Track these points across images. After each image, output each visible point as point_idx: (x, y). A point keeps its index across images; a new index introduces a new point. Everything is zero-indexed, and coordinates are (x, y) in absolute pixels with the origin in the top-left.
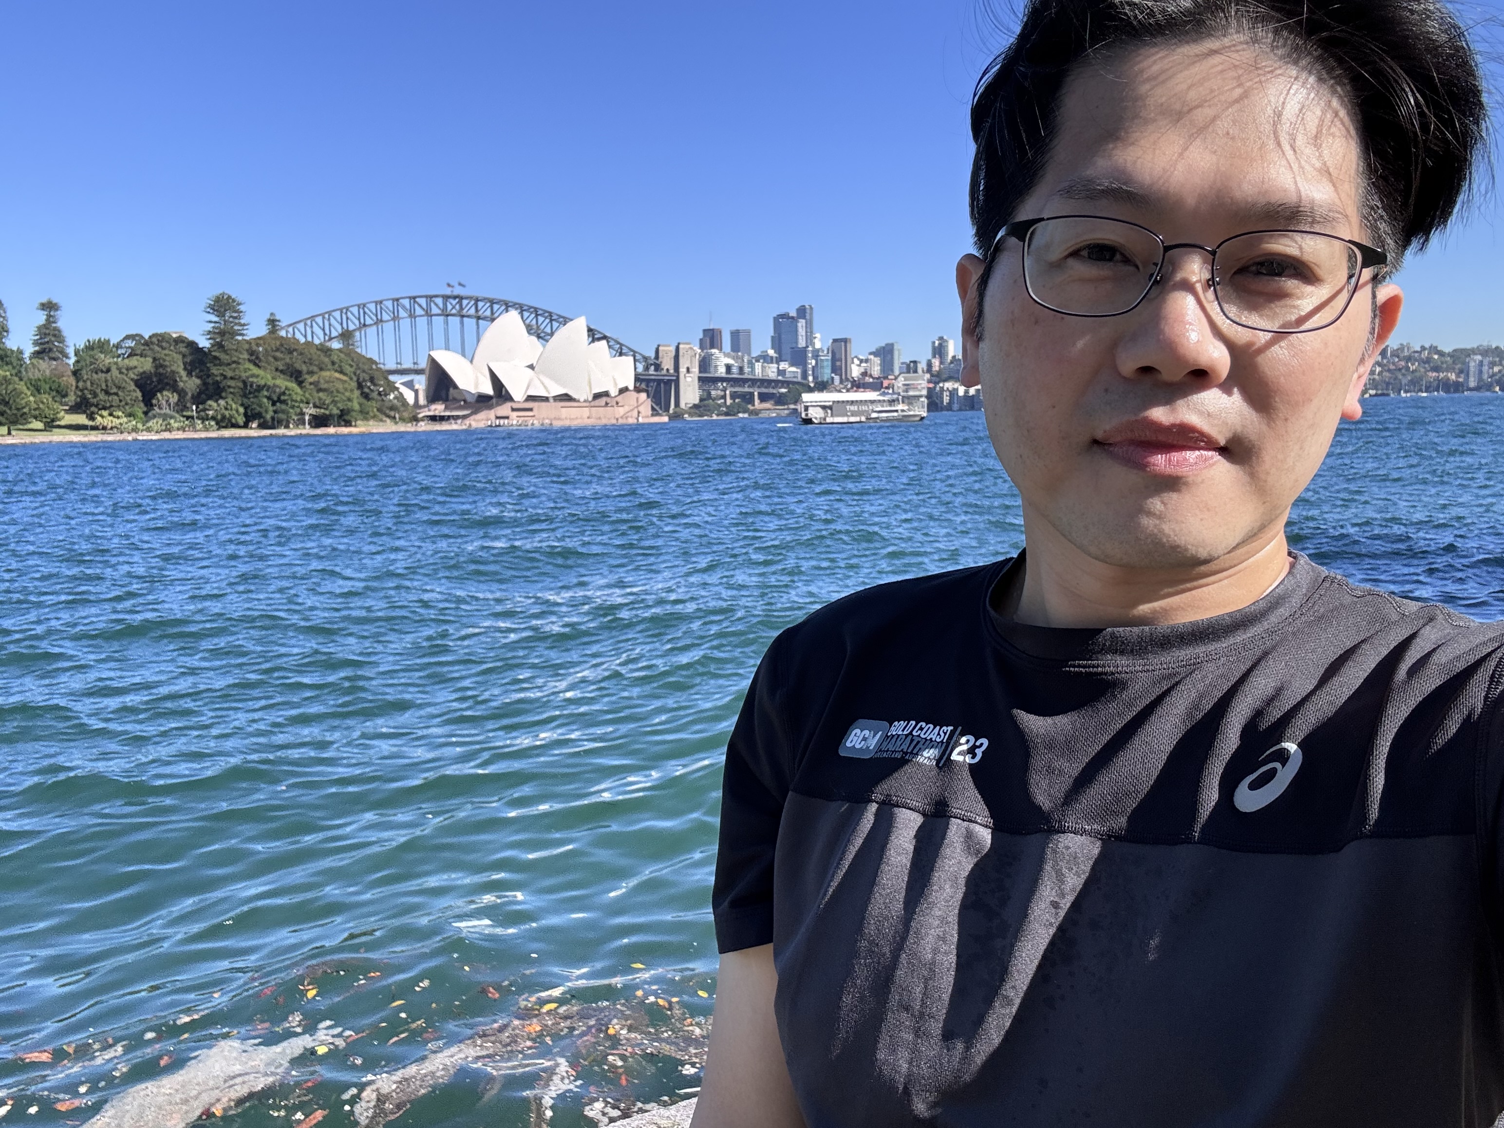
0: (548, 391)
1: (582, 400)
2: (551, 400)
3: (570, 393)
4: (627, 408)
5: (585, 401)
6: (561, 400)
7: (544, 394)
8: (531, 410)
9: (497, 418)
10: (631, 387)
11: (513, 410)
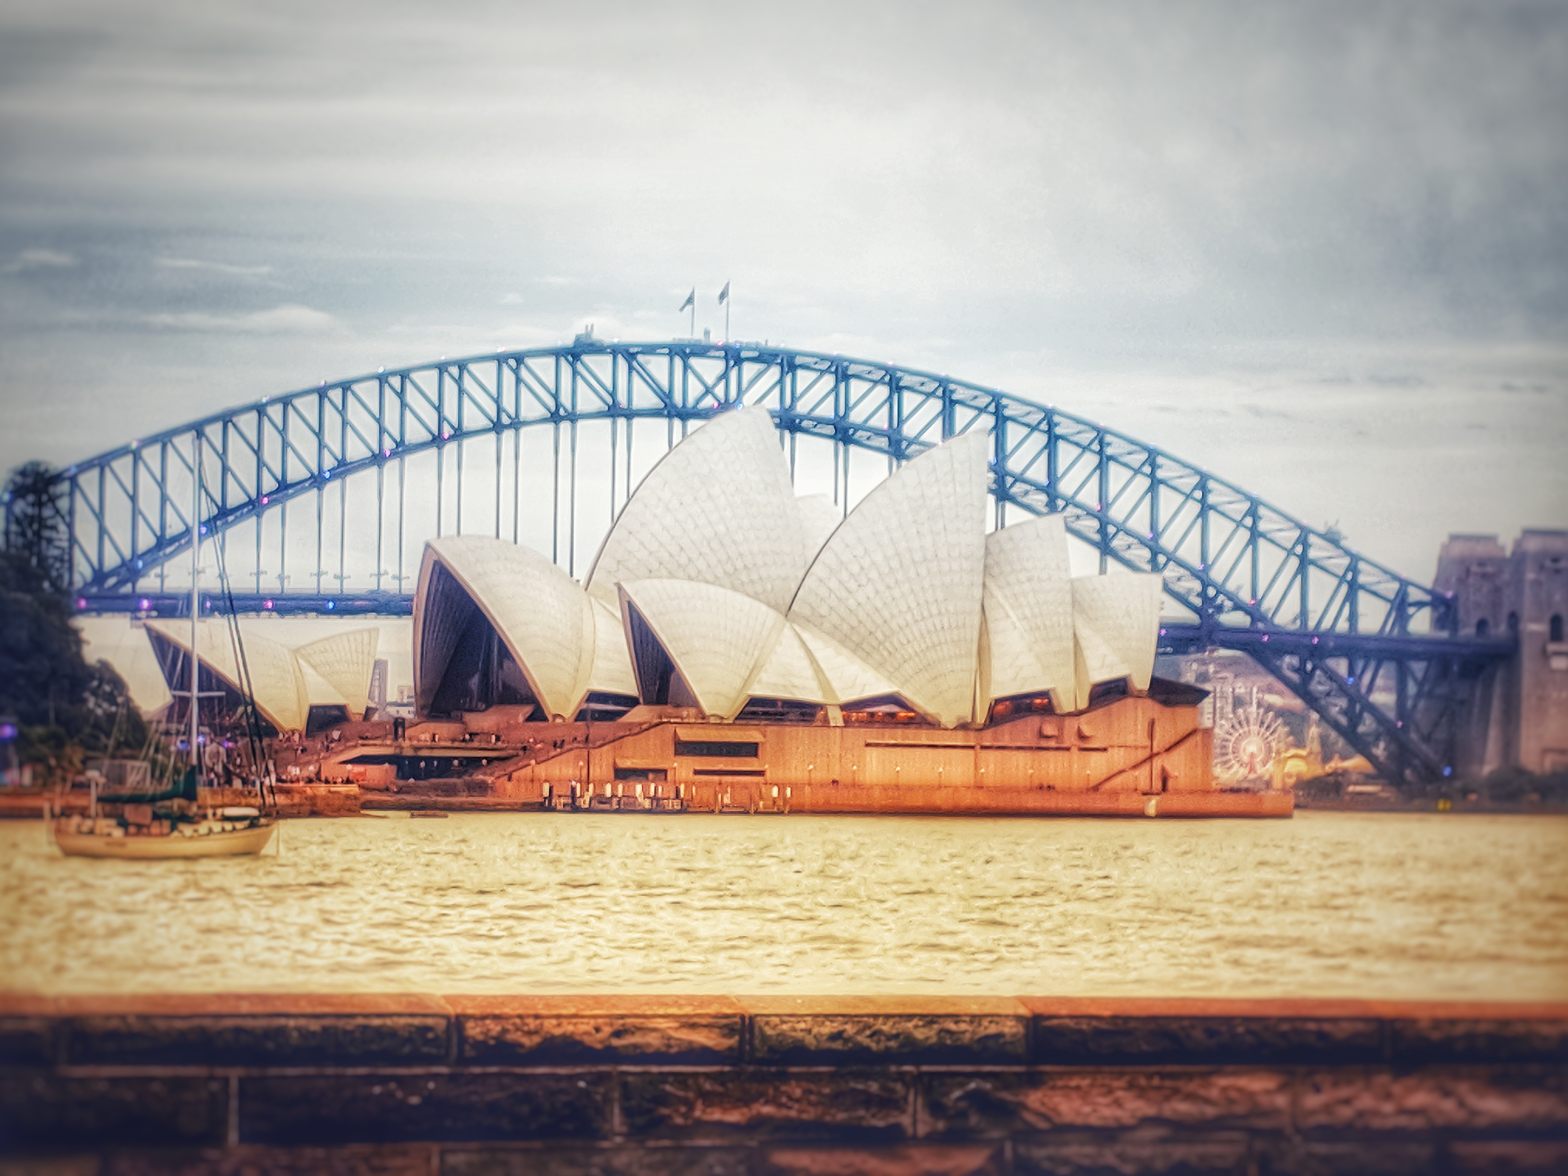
0: (824, 684)
1: (948, 719)
2: (836, 717)
3: (908, 693)
4: (1118, 758)
5: (963, 727)
6: (872, 721)
7: (810, 694)
8: (751, 750)
9: (622, 774)
10: (1141, 682)
11: (684, 748)
